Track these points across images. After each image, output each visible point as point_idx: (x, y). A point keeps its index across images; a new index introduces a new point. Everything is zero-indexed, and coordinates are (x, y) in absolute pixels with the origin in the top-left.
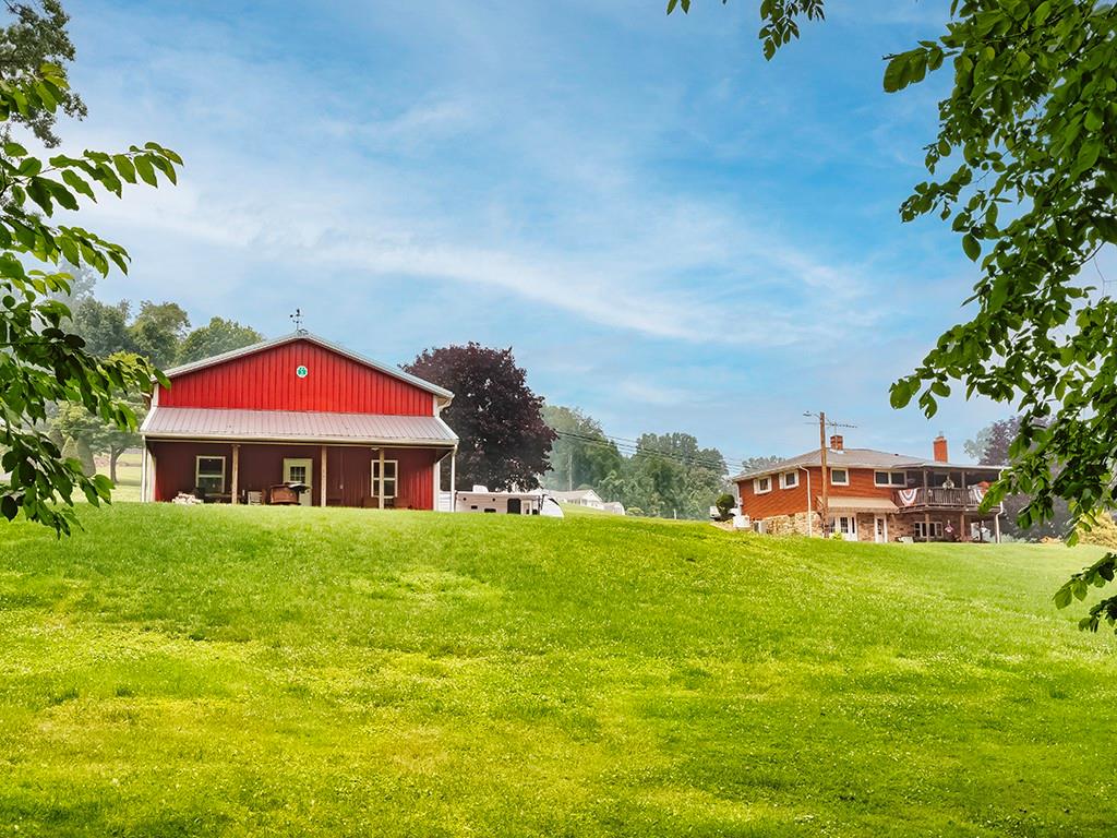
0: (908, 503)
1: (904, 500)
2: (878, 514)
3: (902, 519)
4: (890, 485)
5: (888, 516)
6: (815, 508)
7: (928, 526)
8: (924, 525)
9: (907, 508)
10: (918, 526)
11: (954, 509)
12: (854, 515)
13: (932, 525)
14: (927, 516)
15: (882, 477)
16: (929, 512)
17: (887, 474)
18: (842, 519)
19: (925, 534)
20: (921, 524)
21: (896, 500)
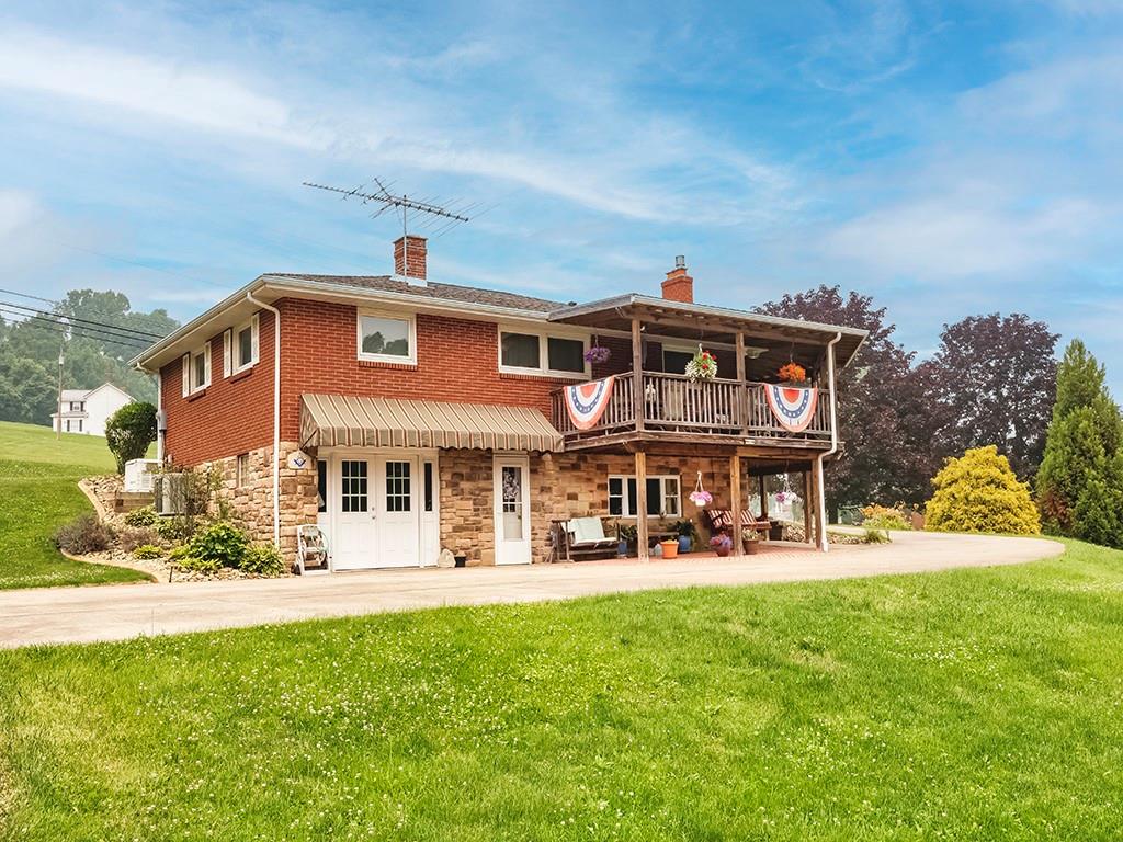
0: (583, 420)
1: (574, 412)
2: (503, 453)
3: (575, 467)
4: (544, 370)
5: (536, 458)
6: (292, 430)
7: (641, 488)
8: (632, 483)
9: (585, 435)
10: (616, 486)
11: (716, 439)
12: (431, 455)
13: (653, 486)
14: (640, 459)
15: (522, 347)
16: (647, 447)
17: (536, 339)
18: (392, 468)
19: (633, 511)
20: (625, 479)
21: (558, 415)
